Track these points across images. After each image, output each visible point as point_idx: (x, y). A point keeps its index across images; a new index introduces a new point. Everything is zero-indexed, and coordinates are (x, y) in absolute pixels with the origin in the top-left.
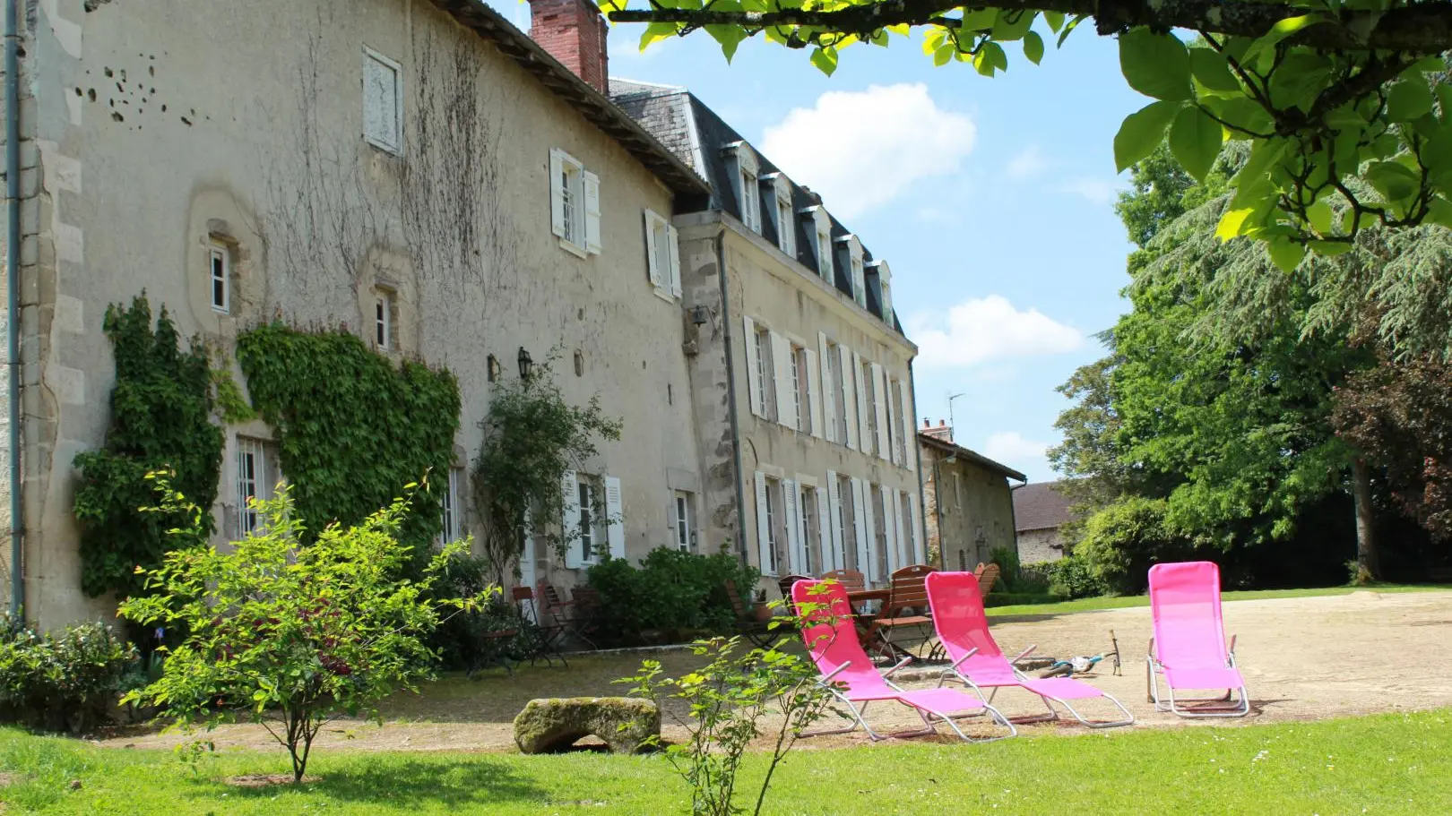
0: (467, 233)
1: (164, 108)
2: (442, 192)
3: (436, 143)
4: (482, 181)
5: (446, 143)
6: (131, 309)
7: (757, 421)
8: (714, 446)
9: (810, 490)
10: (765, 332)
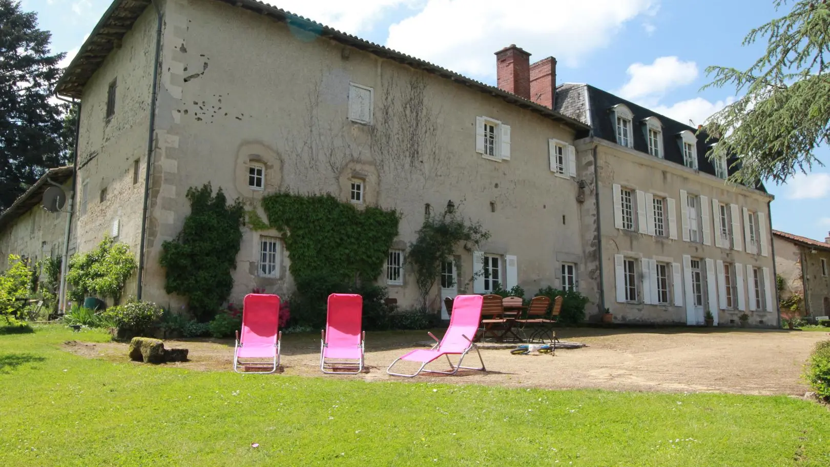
0: (414, 154)
1: (226, 114)
2: (398, 138)
3: (395, 119)
4: (426, 132)
5: (402, 118)
6: (202, 189)
7: (621, 231)
8: (590, 242)
9: (668, 264)
10: (633, 191)
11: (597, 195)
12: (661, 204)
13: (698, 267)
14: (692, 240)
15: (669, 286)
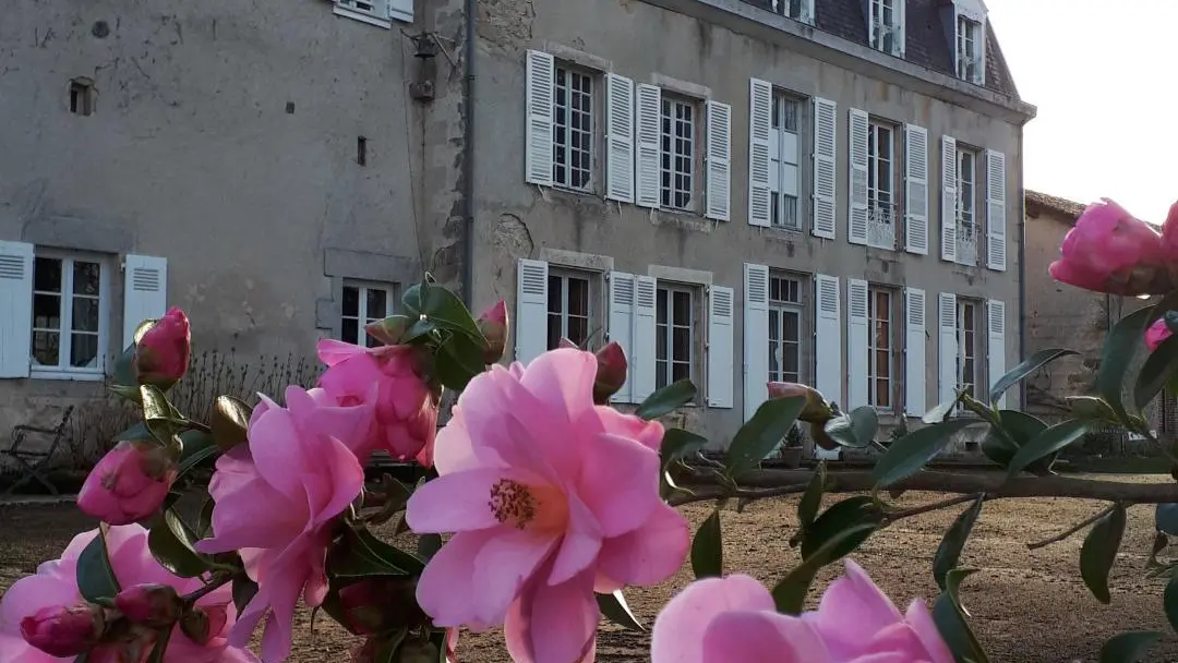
7: (545, 193)
8: (442, 223)
9: (697, 287)
10: (599, 74)
11: (469, 80)
12: (688, 117)
13: (794, 298)
14: (781, 220)
15: (697, 351)
